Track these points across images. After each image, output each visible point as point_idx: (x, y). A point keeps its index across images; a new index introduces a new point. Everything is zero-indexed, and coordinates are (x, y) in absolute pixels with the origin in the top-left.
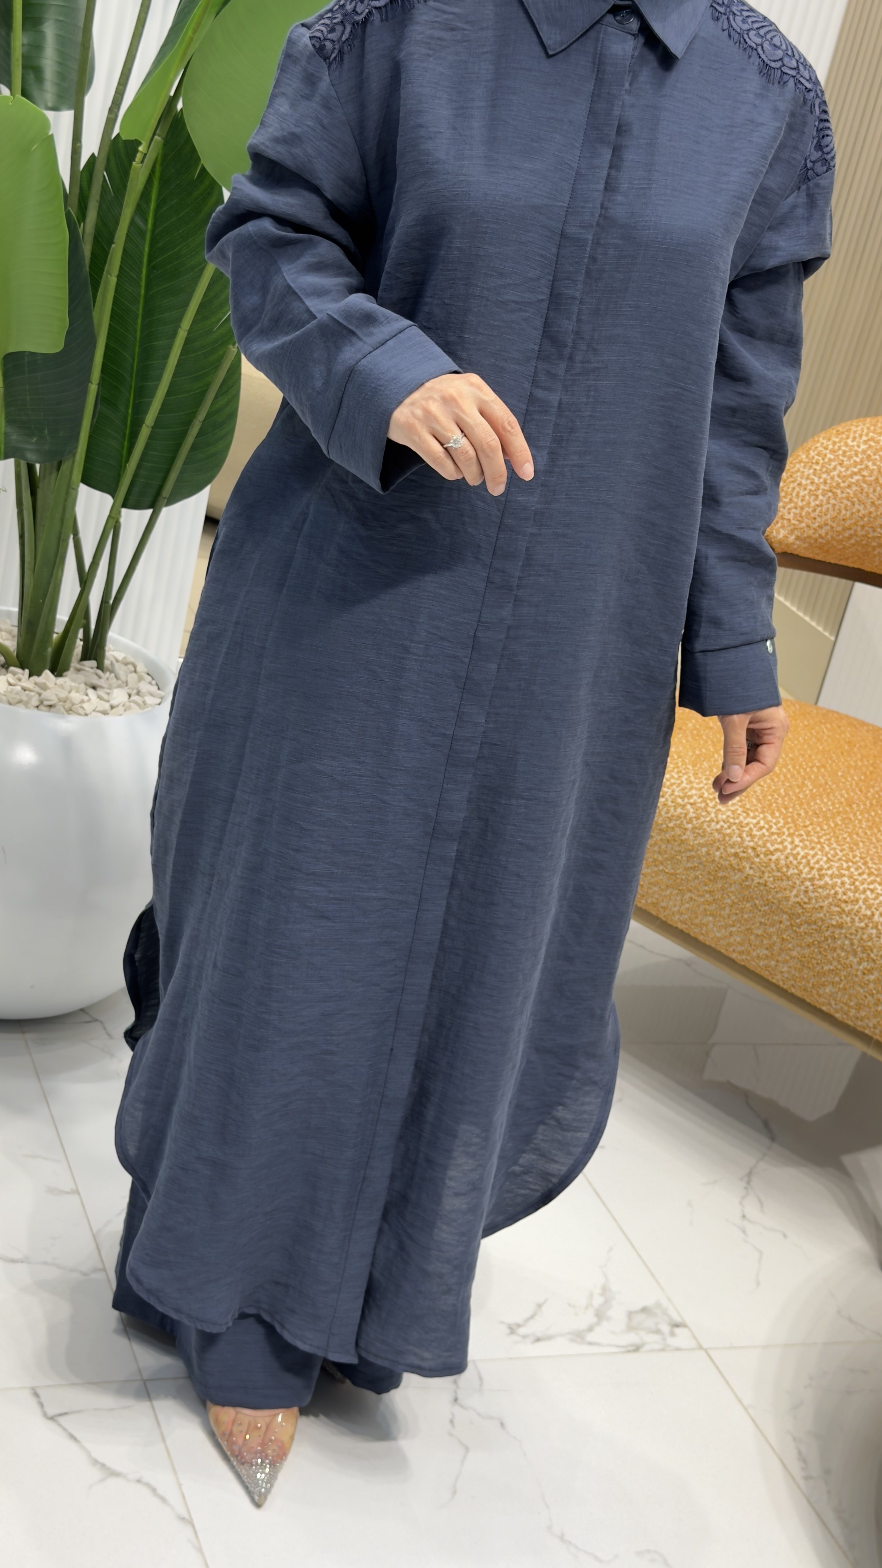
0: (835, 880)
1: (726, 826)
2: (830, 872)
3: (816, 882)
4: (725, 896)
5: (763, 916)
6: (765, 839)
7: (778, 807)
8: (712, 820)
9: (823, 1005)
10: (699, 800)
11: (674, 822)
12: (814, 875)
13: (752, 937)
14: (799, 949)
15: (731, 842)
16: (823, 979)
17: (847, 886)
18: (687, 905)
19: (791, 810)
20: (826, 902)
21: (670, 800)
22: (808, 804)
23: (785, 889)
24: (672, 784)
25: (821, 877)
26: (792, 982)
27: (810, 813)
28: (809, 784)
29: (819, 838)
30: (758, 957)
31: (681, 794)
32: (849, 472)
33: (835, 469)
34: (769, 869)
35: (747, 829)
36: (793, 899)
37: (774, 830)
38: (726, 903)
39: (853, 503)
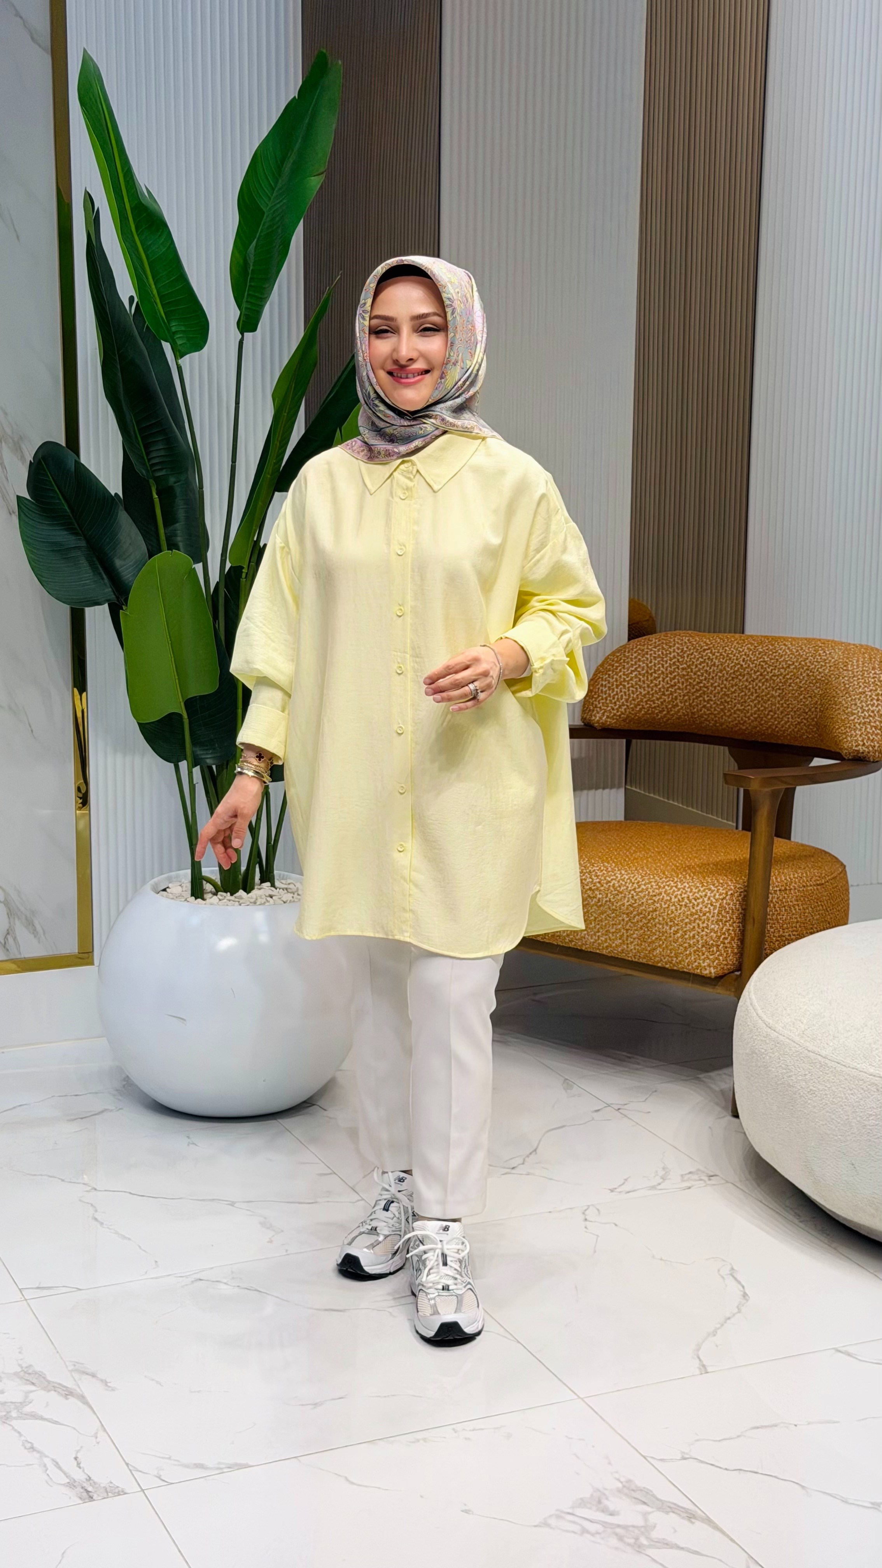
2: (643, 883)
5: (613, 920)
14: (636, 932)
16: (654, 946)
17: (654, 887)
20: (645, 899)
23: (621, 900)
25: (639, 886)
26: (639, 956)
32: (629, 671)
33: (620, 671)
36: (627, 904)
39: (636, 689)
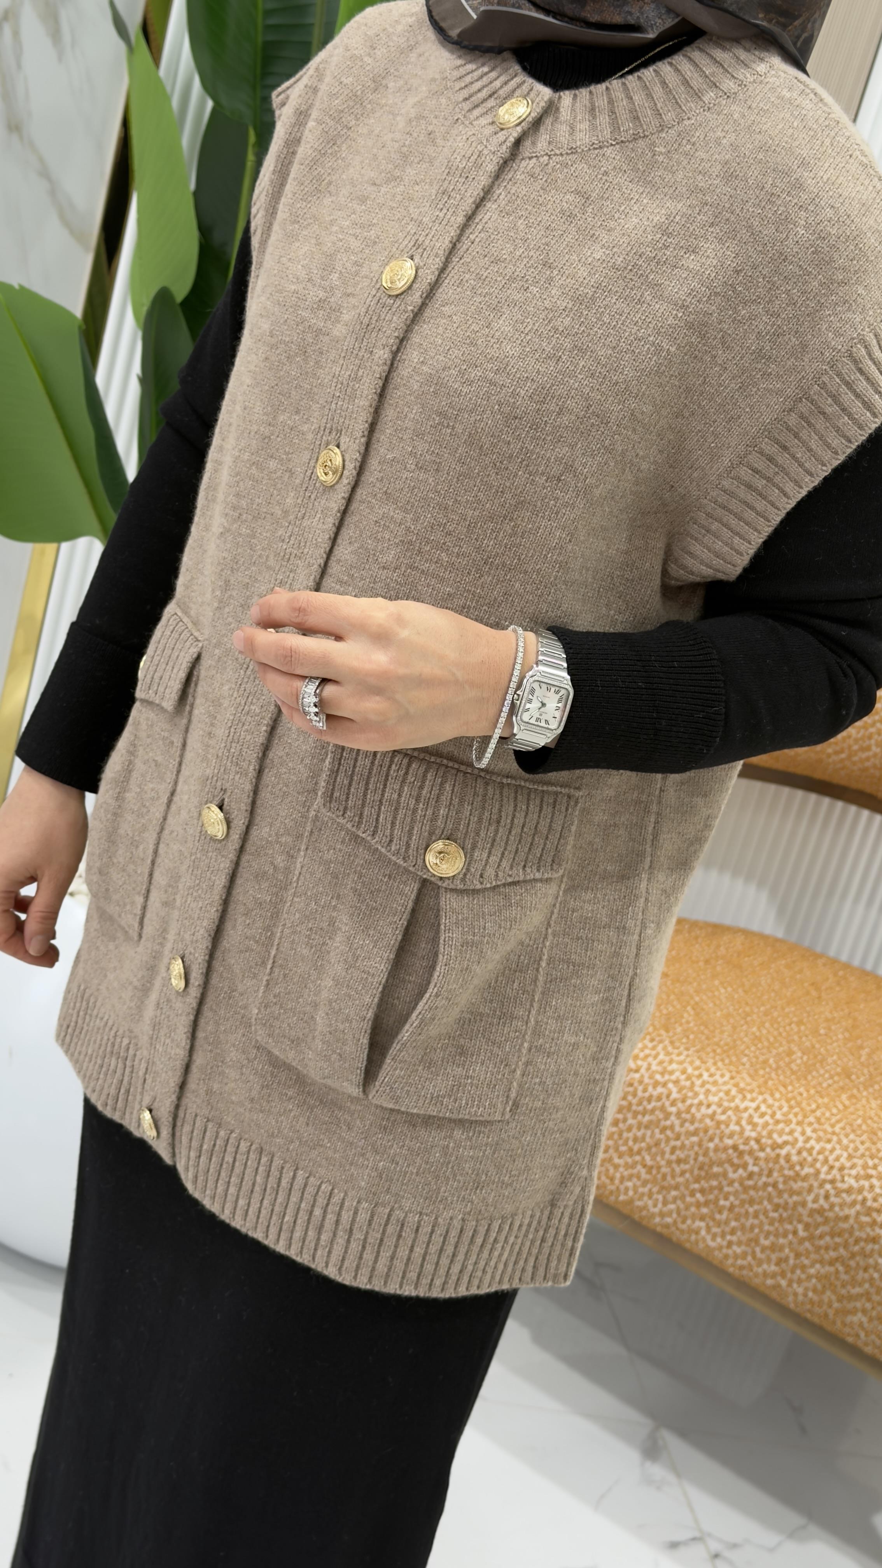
0: (862, 1182)
1: (719, 1111)
3: (839, 1185)
4: (721, 1196)
6: (770, 1127)
7: (774, 1084)
8: (700, 1104)
9: (849, 1335)
10: (683, 1077)
11: (653, 1104)
12: (835, 1176)
13: (758, 1250)
14: (818, 1266)
15: (727, 1131)
16: (850, 1306)
18: (672, 1207)
19: (790, 1088)
20: (853, 1212)
21: (646, 1075)
22: (806, 1079)
23: (799, 1193)
24: (647, 1056)
26: (808, 1307)
27: (812, 1092)
28: (795, 1049)
29: (833, 1126)
30: (765, 1274)
31: (659, 1069)
34: (777, 1167)
35: (746, 1115)
37: (779, 1116)
38: (724, 1207)
